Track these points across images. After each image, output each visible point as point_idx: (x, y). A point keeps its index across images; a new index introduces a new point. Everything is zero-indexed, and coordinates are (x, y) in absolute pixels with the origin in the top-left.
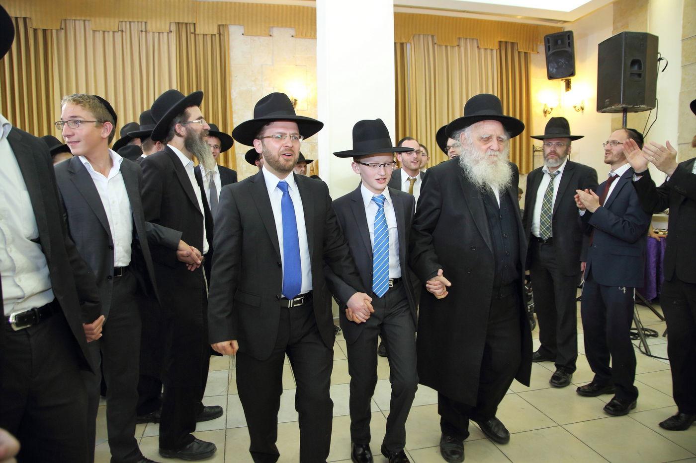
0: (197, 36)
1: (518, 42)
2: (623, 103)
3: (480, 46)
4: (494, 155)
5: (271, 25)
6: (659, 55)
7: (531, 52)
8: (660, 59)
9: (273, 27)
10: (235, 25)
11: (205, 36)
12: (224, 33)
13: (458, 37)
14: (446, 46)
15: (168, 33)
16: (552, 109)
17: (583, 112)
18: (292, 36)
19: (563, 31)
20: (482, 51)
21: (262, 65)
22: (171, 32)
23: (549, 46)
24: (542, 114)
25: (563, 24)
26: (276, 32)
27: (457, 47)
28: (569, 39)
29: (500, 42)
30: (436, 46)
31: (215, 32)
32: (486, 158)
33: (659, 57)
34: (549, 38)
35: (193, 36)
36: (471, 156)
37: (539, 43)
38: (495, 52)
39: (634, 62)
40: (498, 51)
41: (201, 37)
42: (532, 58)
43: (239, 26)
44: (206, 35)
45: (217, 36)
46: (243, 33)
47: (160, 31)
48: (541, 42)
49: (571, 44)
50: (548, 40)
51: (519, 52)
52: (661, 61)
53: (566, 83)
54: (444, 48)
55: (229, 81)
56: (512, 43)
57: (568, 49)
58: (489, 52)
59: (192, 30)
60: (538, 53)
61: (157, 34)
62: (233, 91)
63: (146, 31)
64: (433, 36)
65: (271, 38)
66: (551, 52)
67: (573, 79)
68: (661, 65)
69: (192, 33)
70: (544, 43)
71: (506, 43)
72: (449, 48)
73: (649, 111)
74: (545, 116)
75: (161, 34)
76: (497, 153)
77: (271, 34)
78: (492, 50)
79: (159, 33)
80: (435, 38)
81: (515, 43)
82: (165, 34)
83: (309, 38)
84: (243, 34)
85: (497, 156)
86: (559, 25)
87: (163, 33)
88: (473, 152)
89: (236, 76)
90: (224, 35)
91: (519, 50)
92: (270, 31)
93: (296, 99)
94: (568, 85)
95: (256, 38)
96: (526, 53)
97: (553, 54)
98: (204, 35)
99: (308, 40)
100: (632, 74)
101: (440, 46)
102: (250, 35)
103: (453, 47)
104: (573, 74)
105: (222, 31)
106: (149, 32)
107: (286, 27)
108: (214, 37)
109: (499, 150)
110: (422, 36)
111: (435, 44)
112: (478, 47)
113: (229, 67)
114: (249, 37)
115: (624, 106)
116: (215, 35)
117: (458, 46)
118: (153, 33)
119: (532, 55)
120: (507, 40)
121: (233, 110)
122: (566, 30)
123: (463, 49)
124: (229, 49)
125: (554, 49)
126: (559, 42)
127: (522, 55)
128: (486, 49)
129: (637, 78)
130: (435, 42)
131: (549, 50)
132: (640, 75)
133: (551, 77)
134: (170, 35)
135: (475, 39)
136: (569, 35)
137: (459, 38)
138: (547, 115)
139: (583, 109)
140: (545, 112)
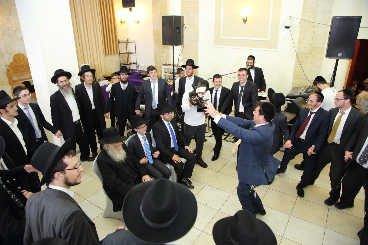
17: (139, 24)
39: (177, 28)
52: (184, 25)
53: (130, 9)
132: (179, 33)
133: (124, 6)
138: (123, 24)
139: (139, 22)
140: (121, 22)
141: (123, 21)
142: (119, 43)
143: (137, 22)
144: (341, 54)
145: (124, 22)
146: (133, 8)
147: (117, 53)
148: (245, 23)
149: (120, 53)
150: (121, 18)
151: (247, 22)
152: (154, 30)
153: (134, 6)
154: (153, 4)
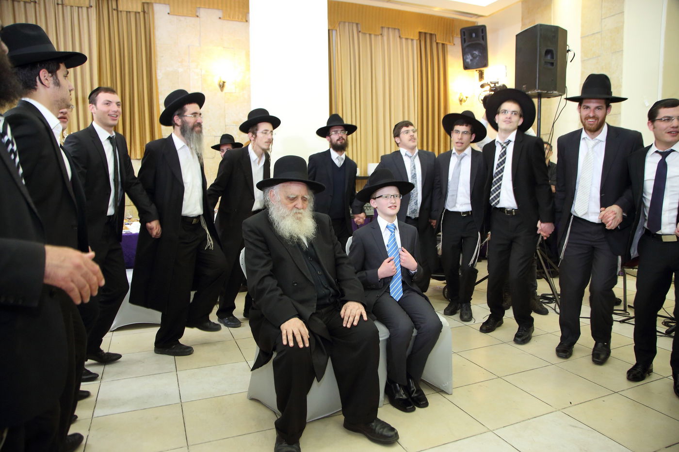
0: (119, 13)
1: (436, 33)
2: (539, 89)
3: (401, 36)
4: (299, 213)
5: (198, 6)
6: (568, 47)
7: (448, 44)
8: (569, 51)
9: (199, 8)
10: (160, 3)
11: (128, 14)
12: (149, 10)
13: (381, 26)
14: (370, 35)
15: (87, 8)
16: (467, 98)
18: (220, 18)
19: (476, 25)
20: (404, 40)
21: (189, 47)
22: (91, 7)
23: (465, 39)
24: (459, 102)
25: (477, 18)
26: (203, 12)
27: (380, 36)
28: (483, 33)
29: (420, 33)
30: (360, 34)
31: (140, 10)
32: (291, 215)
33: (567, 49)
34: (464, 30)
35: (115, 12)
36: (278, 211)
37: (455, 35)
38: (415, 42)
39: (548, 52)
40: (418, 41)
41: (124, 14)
42: (448, 50)
43: (164, 5)
44: (130, 12)
45: (142, 14)
46: (169, 12)
47: (79, 6)
48: (457, 35)
49: (484, 38)
50: (464, 32)
51: (437, 43)
52: (569, 52)
53: (479, 74)
54: (368, 36)
55: (155, 61)
56: (431, 35)
57: (482, 42)
58: (410, 41)
59: (114, 7)
60: (454, 44)
61: (77, 8)
62: (158, 72)
63: (62, 4)
64: (357, 24)
65: (198, 19)
66: (466, 44)
67: (485, 70)
68: (570, 56)
69: (114, 10)
70: (460, 36)
71: (425, 33)
72: (373, 36)
73: (560, 97)
74: (461, 104)
75: (80, 9)
76: (302, 211)
77: (198, 14)
78: (412, 40)
79: (78, 7)
80: (359, 26)
81: (433, 34)
82: (85, 10)
83: (237, 21)
84: (168, 14)
85: (301, 213)
86: (473, 19)
87: (82, 7)
88: (280, 208)
89: (162, 57)
90: (148, 13)
91: (437, 41)
92: (196, 12)
93: (224, 81)
94: (481, 76)
95: (182, 18)
96: (443, 44)
97: (468, 46)
98: (127, 12)
99: (235, 23)
100: (546, 63)
101: (365, 34)
102: (176, 15)
103: (376, 35)
104: (485, 65)
105: (146, 10)
106: (66, 6)
107: (213, 8)
108: (138, 15)
109: (303, 208)
110: (347, 24)
111: (360, 32)
112: (400, 37)
113: (154, 46)
114: (175, 17)
115: (539, 91)
116: (139, 13)
117: (381, 34)
118: (71, 6)
119: (448, 47)
120: (426, 32)
121: (159, 91)
122: (480, 24)
123: (385, 38)
124: (154, 29)
125: (470, 41)
126: (474, 35)
127: (440, 46)
128: (407, 39)
129: (549, 66)
130: (360, 30)
131: (465, 41)
132: (552, 64)
133: (466, 67)
134: (89, 10)
135: (397, 29)
136: (483, 29)
137: (382, 28)
138: (463, 102)
140: (461, 101)
141: (465, 99)
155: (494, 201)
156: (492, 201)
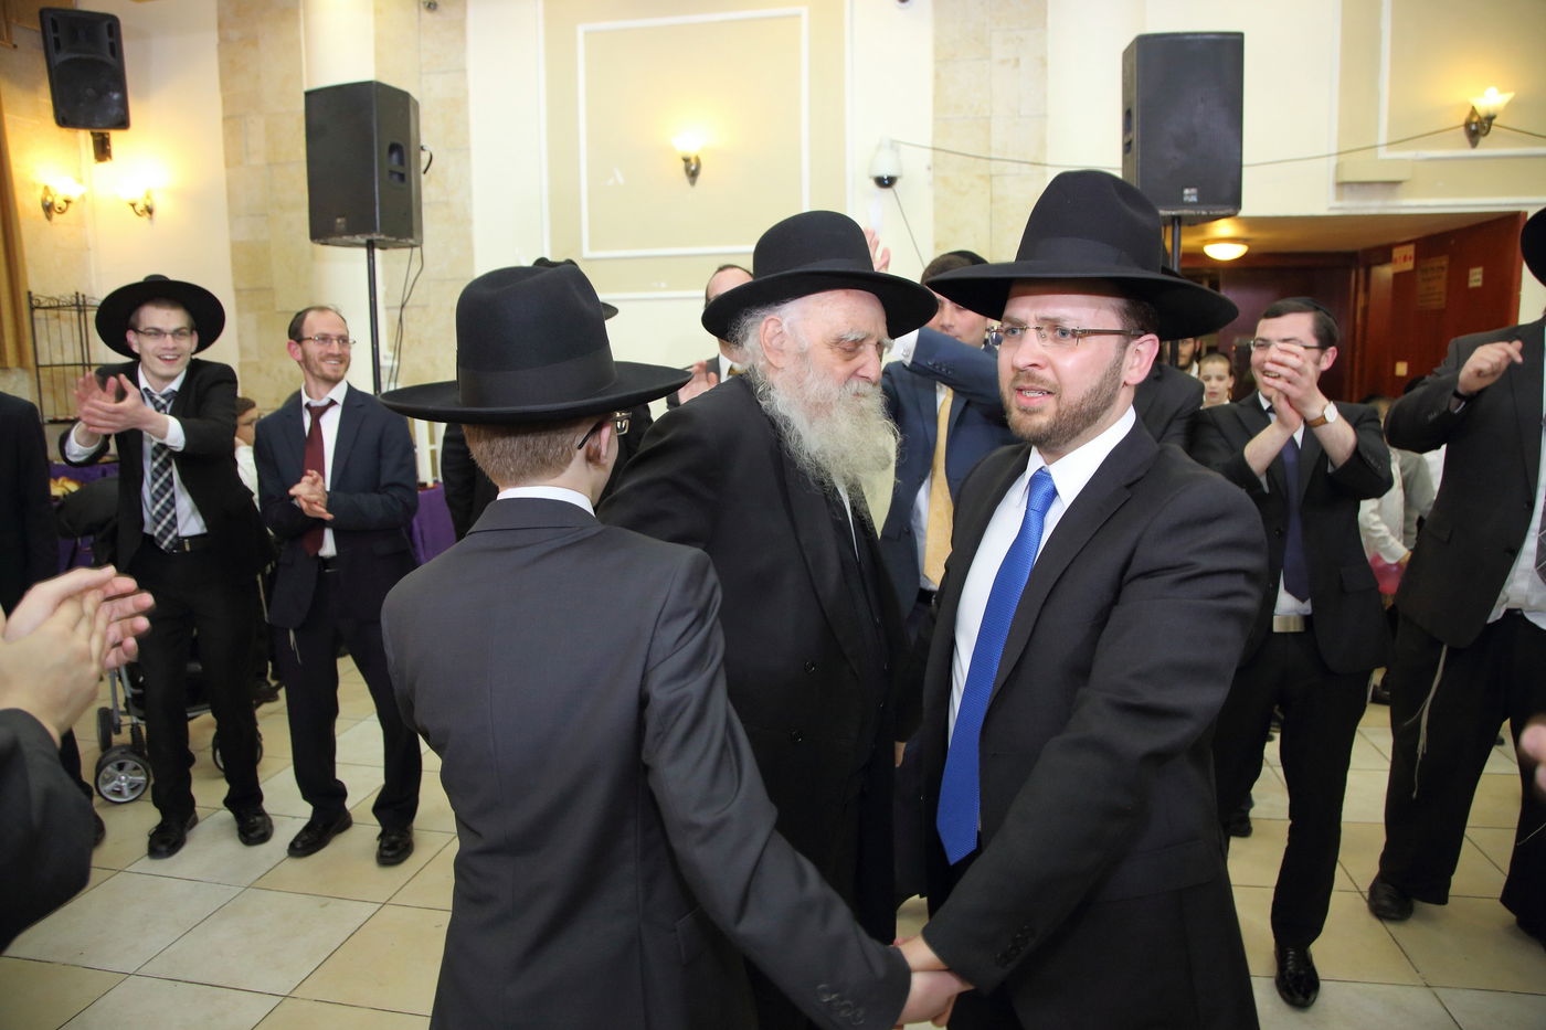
8: (422, 147)
16: (68, 202)
17: (151, 219)
23: (54, 41)
24: (41, 213)
28: (111, 34)
33: (421, 144)
34: (53, 16)
37: (14, 21)
39: (392, 149)
49: (115, 48)
50: (53, 21)
53: (97, 143)
57: (107, 59)
66: (62, 56)
67: (119, 137)
70: (39, 28)
73: (410, 250)
74: (49, 218)
94: (102, 150)
97: (70, 62)
100: (391, 172)
104: (120, 125)
115: (382, 237)
122: (100, 10)
125: (72, 51)
126: (83, 34)
129: (398, 183)
131: (56, 50)
132: (401, 177)
133: (66, 119)
136: (111, 25)
138: (55, 216)
139: (150, 211)
140: (48, 208)
141: (59, 202)
142: (32, 309)
143: (140, 207)
144: (1194, 191)
145: (64, 205)
146: (116, 137)
147: (21, 363)
148: (693, 182)
149: (38, 366)
150: (46, 188)
151: (701, 178)
152: (237, 248)
153: (123, 123)
154: (226, 119)
155: (165, 538)
156: (160, 539)
